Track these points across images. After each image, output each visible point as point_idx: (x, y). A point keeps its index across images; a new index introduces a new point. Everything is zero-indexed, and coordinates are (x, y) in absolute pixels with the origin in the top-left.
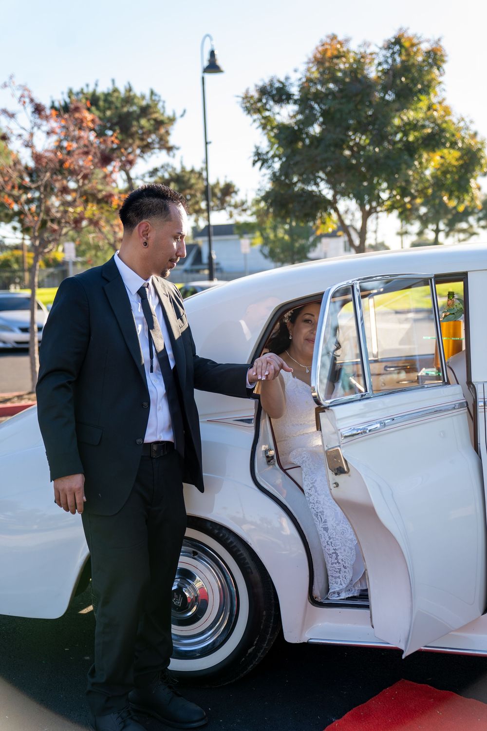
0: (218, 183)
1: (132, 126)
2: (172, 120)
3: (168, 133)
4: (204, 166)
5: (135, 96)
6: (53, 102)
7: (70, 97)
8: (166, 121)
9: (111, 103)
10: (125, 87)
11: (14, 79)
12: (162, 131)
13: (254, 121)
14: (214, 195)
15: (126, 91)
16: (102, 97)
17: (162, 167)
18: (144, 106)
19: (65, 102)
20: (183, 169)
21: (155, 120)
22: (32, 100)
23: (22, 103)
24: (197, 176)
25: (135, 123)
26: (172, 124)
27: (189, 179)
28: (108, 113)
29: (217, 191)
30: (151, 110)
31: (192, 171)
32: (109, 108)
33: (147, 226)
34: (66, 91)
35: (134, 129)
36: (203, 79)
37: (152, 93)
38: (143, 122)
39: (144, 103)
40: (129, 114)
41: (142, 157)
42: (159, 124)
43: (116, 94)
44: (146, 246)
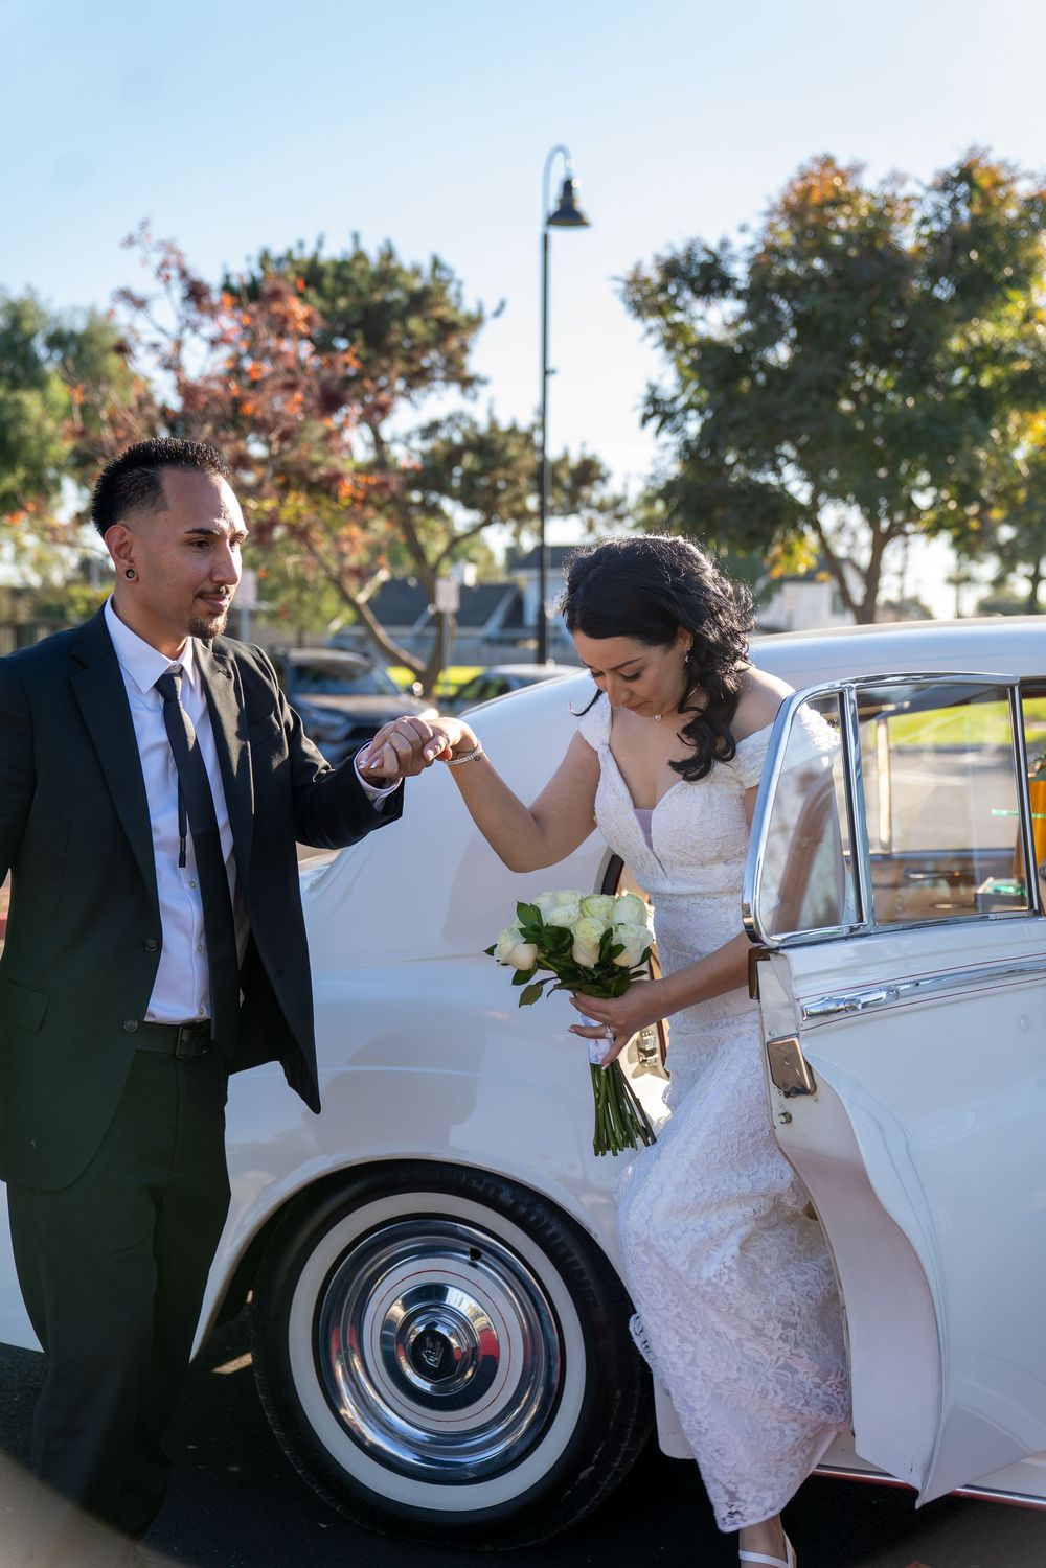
0: (565, 458)
1: (388, 330)
2: (475, 322)
3: (464, 349)
4: (537, 420)
5: (399, 270)
6: (227, 277)
7: (263, 267)
8: (463, 323)
9: (348, 282)
10: (380, 250)
11: (149, 229)
12: (453, 344)
13: (650, 331)
14: (557, 482)
15: (382, 258)
16: (331, 270)
17: (450, 419)
18: (417, 291)
19: (253, 278)
20: (493, 424)
21: (440, 321)
22: (184, 274)
23: (162, 278)
24: (522, 441)
25: (396, 326)
26: (476, 330)
27: (505, 447)
28: (342, 303)
29: (563, 475)
30: (432, 300)
31: (513, 431)
32: (344, 293)
34: (256, 253)
35: (394, 338)
36: (546, 239)
37: (436, 264)
38: (415, 324)
39: (417, 285)
40: (385, 306)
41: (408, 397)
42: (446, 328)
43: (360, 265)
44: (134, 579)
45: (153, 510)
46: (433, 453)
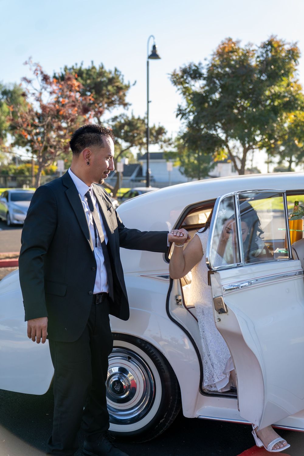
0: (154, 127)
1: (102, 90)
2: (127, 87)
3: (124, 95)
4: (146, 116)
5: (105, 72)
6: (55, 74)
7: (65, 71)
8: (124, 88)
9: (90, 75)
10: (100, 66)
11: (32, 59)
12: (121, 93)
13: (179, 89)
14: (152, 134)
15: (100, 68)
16: (85, 72)
17: (120, 116)
18: (110, 78)
19: (62, 74)
20: (133, 117)
21: (117, 87)
22: (42, 73)
23: (35, 74)
24: (141, 122)
25: (104, 88)
26: (128, 90)
27: (137, 124)
28: (88, 81)
29: (154, 132)
30: (115, 81)
31: (139, 119)
32: (89, 79)
33: (89, 152)
34: (63, 67)
35: (104, 92)
36: (148, 62)
37: (116, 70)
38: (110, 88)
39: (111, 76)
40: (101, 82)
41: (108, 109)
42: (119, 89)
43: (94, 70)
44: (89, 165)
46: (115, 126)
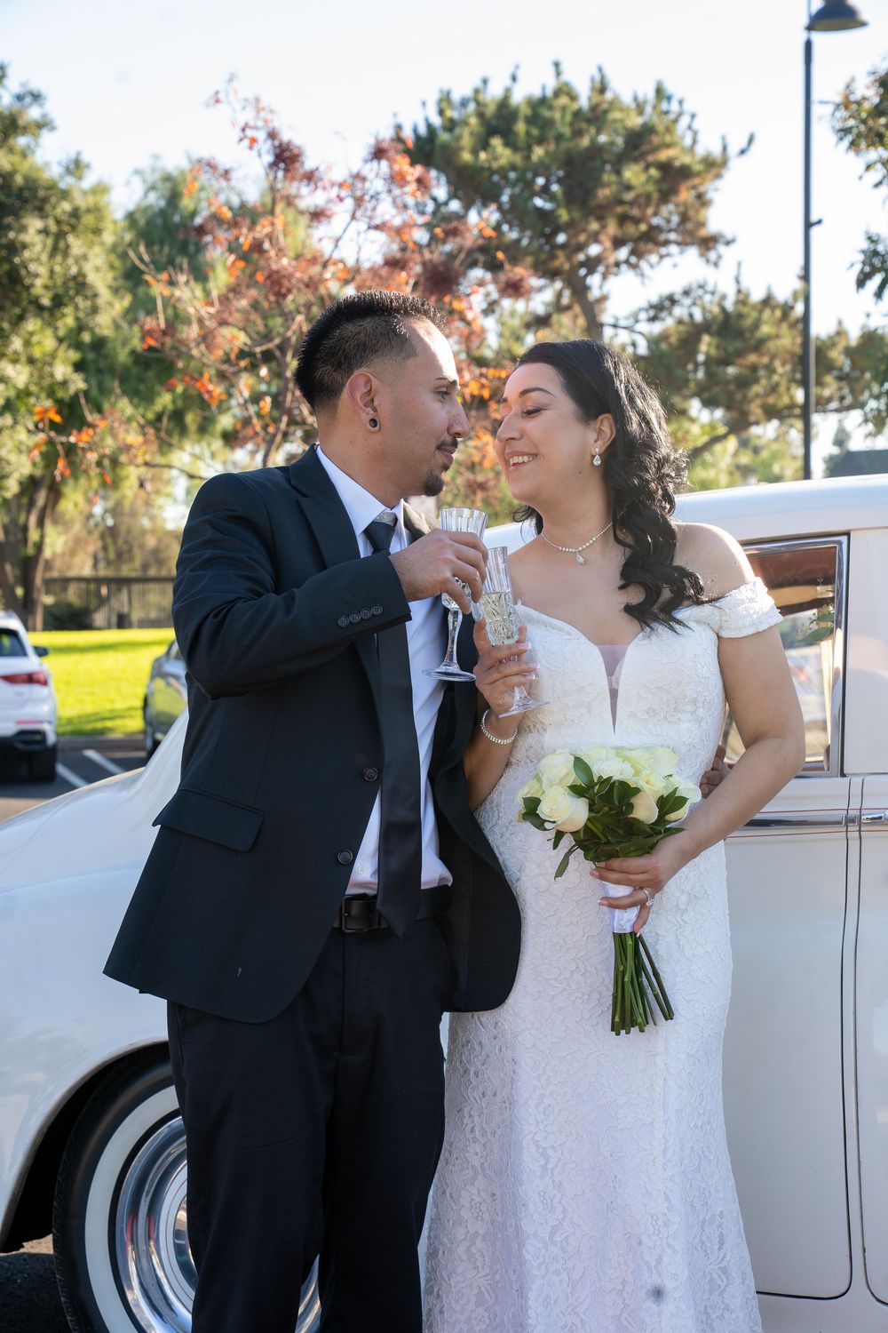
0: (840, 333)
1: (599, 183)
2: (714, 166)
3: (702, 200)
4: (798, 285)
5: (615, 104)
6: (399, 128)
7: (441, 112)
8: (697, 167)
9: (549, 123)
10: (593, 80)
11: (236, 84)
12: (685, 195)
13: (868, 167)
14: (825, 365)
15: (593, 89)
16: (525, 111)
17: (686, 293)
18: (637, 129)
19: (430, 127)
20: (742, 299)
21: (666, 168)
22: (272, 135)
23: (246, 143)
24: (778, 313)
25: (608, 177)
26: (718, 176)
27: (757, 325)
28: (538, 152)
29: (836, 355)
30: (656, 140)
31: (768, 301)
32: (541, 141)
33: (369, 381)
35: (604, 193)
36: (808, 46)
37: (660, 92)
38: (633, 173)
39: (636, 121)
40: (596, 150)
41: (634, 267)
42: (673, 177)
43: (564, 100)
44: (377, 428)
45: (402, 355)
46: (664, 337)
